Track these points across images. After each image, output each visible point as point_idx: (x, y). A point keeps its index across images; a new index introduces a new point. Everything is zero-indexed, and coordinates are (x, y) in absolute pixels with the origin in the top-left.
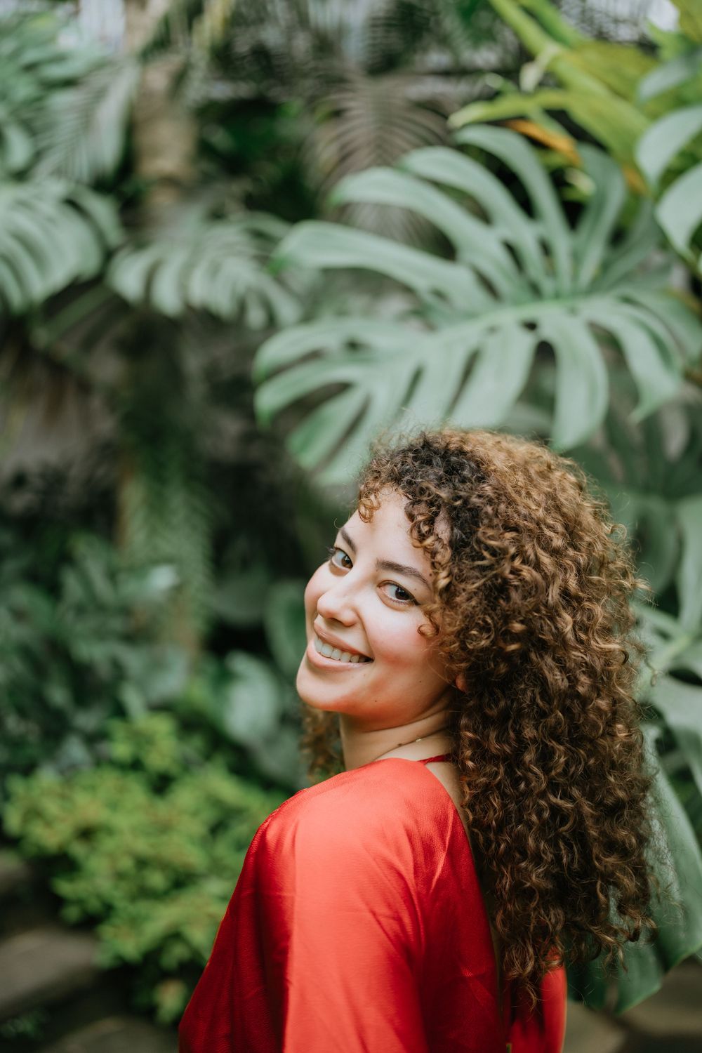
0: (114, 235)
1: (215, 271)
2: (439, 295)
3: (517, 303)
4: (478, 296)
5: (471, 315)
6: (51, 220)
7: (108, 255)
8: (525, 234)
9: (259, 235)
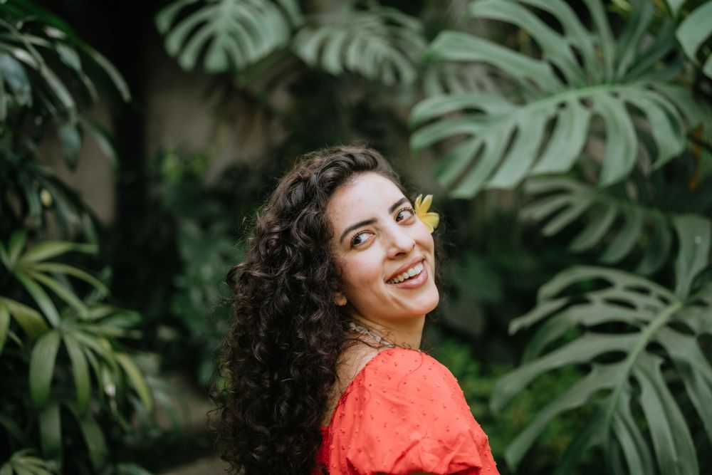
0: (298, 19)
1: (363, 47)
2: (532, 83)
3: (578, 87)
4: (554, 82)
5: (549, 95)
6: (260, 10)
7: (294, 32)
8: (585, 41)
9: (390, 23)
